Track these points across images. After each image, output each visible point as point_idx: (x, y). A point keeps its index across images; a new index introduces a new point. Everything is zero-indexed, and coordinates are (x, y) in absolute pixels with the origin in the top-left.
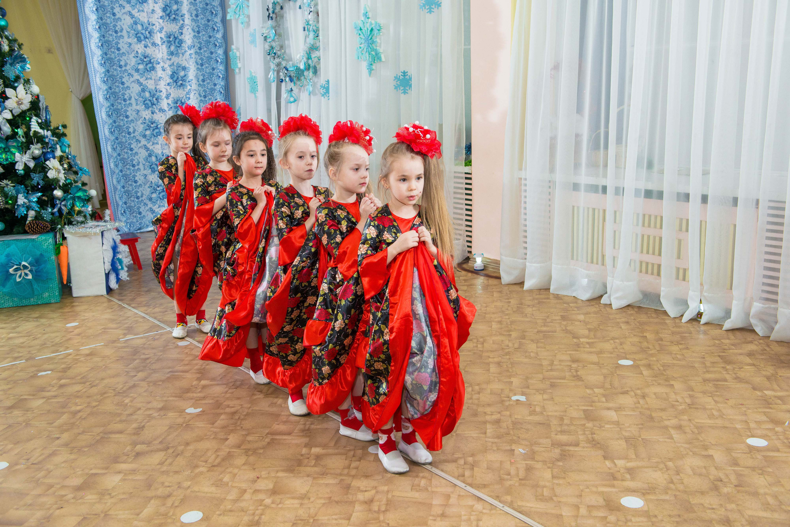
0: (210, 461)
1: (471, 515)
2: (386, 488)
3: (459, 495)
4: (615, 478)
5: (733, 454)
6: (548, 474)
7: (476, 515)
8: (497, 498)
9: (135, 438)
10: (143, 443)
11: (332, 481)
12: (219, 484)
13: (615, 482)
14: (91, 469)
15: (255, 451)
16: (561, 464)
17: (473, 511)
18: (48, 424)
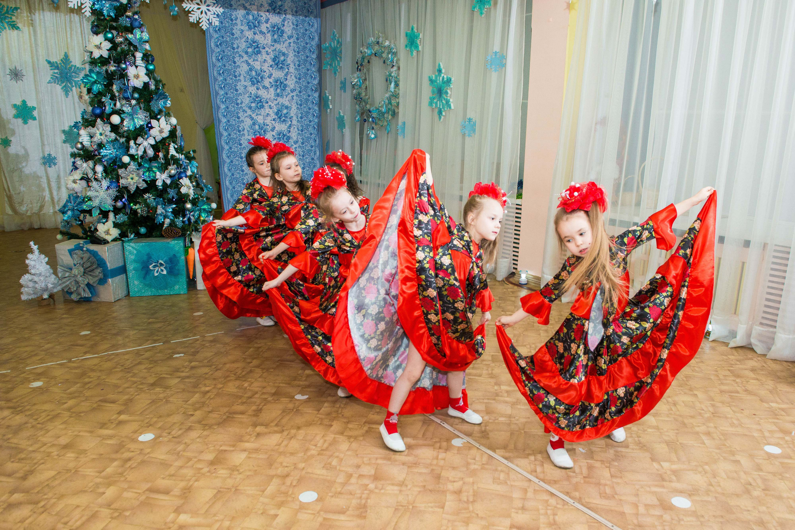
0: (318, 445)
1: (547, 509)
2: (471, 480)
3: (534, 490)
4: (663, 480)
5: (756, 460)
6: (606, 473)
7: (551, 509)
8: (567, 494)
9: (254, 419)
10: (262, 425)
11: (424, 471)
12: (328, 466)
13: (664, 483)
14: (221, 446)
15: (356, 438)
16: (616, 464)
17: (548, 506)
18: (183, 401)
